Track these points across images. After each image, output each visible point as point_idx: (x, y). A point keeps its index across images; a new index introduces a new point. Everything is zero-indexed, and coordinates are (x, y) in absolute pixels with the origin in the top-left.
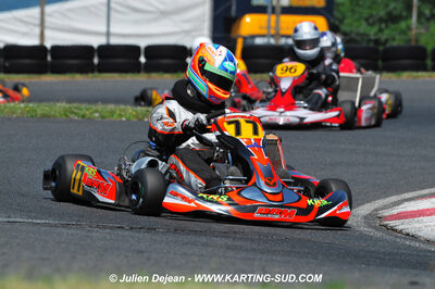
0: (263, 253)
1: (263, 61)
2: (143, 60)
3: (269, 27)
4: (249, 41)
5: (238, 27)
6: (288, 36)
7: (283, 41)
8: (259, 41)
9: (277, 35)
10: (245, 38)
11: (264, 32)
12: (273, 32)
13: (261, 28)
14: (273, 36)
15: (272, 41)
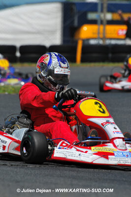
0: (96, 181)
1: (95, 55)
2: (18, 54)
3: (99, 33)
4: (86, 42)
5: (79, 33)
6: (111, 39)
7: (108, 42)
8: (92, 42)
9: (104, 38)
10: (84, 41)
11: (96, 36)
12: (101, 36)
13: (94, 33)
14: (102, 39)
15: (101, 42)
